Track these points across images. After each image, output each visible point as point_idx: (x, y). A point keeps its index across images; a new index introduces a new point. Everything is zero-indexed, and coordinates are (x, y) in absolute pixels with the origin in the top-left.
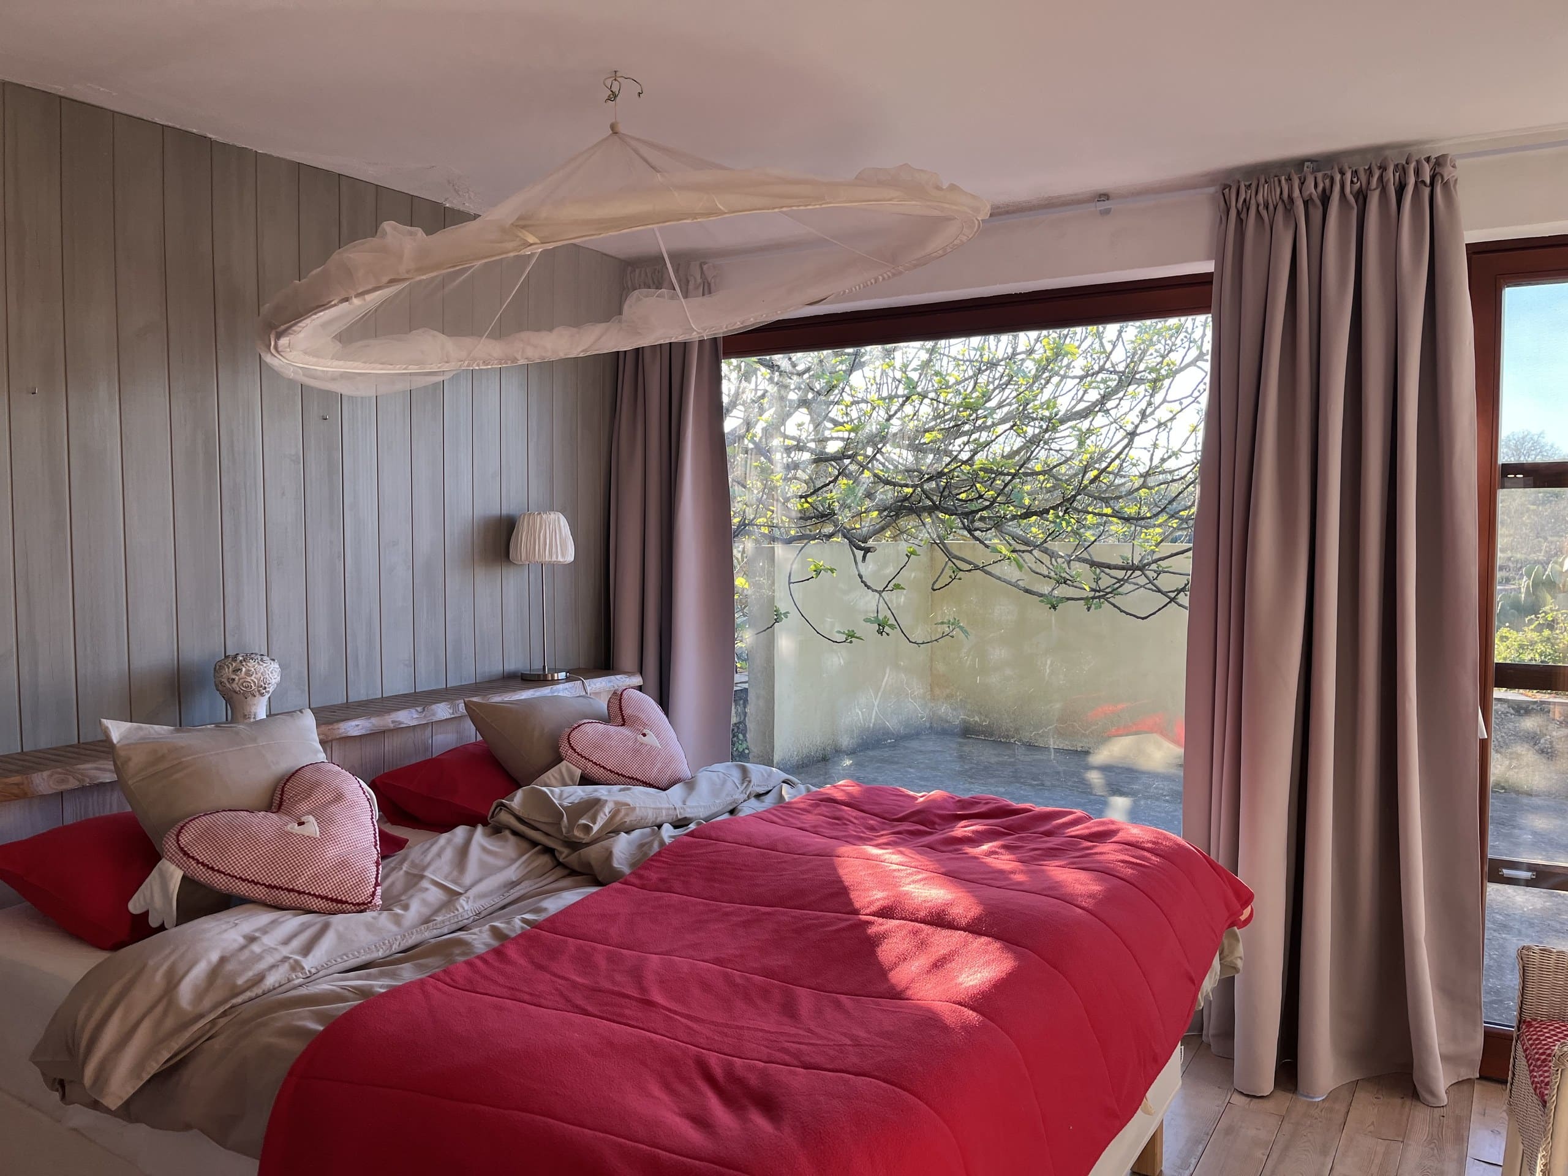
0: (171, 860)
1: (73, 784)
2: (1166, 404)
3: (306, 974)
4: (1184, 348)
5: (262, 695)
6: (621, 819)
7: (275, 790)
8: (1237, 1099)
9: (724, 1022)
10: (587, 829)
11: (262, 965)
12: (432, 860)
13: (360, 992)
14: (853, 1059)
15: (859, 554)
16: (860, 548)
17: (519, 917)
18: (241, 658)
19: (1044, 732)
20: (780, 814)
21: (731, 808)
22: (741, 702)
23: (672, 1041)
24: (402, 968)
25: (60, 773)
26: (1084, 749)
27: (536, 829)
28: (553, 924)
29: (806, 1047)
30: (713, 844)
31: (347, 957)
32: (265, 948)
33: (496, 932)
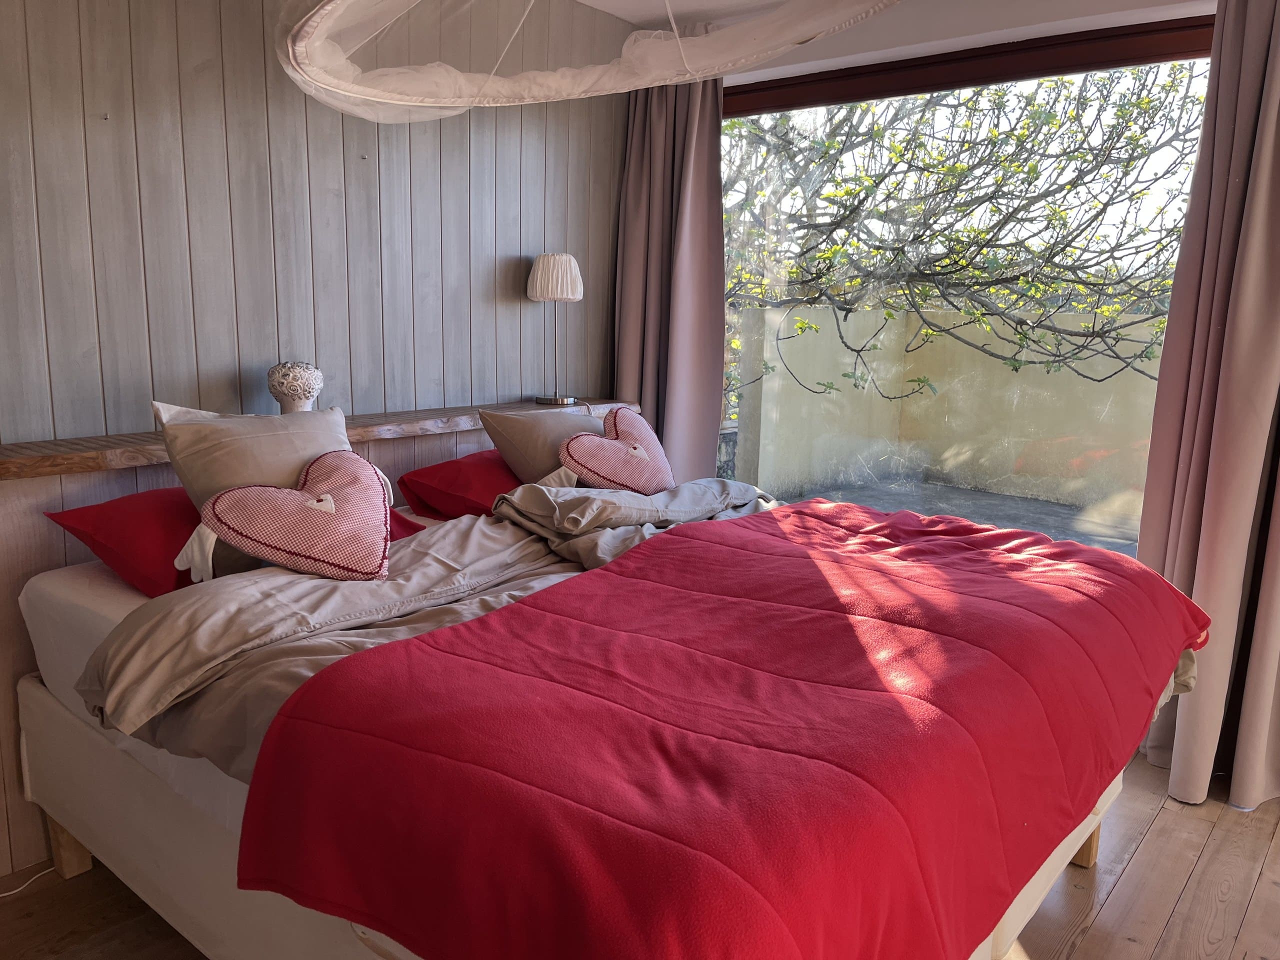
0: (207, 524)
1: (143, 461)
2: (1137, 184)
3: (310, 628)
4: (1162, 125)
5: (307, 398)
6: (608, 516)
7: (301, 471)
8: (1171, 805)
9: (683, 697)
10: (576, 522)
11: (272, 618)
12: (438, 540)
13: (353, 646)
14: (806, 742)
15: (841, 314)
16: (841, 309)
17: (507, 593)
18: (289, 365)
19: (998, 481)
20: (752, 521)
21: (710, 515)
22: (731, 443)
23: (630, 711)
24: (398, 631)
25: (131, 452)
26: (1033, 497)
27: (532, 521)
28: (535, 601)
29: (760, 726)
30: (688, 541)
31: (350, 617)
32: (278, 604)
33: (484, 604)
